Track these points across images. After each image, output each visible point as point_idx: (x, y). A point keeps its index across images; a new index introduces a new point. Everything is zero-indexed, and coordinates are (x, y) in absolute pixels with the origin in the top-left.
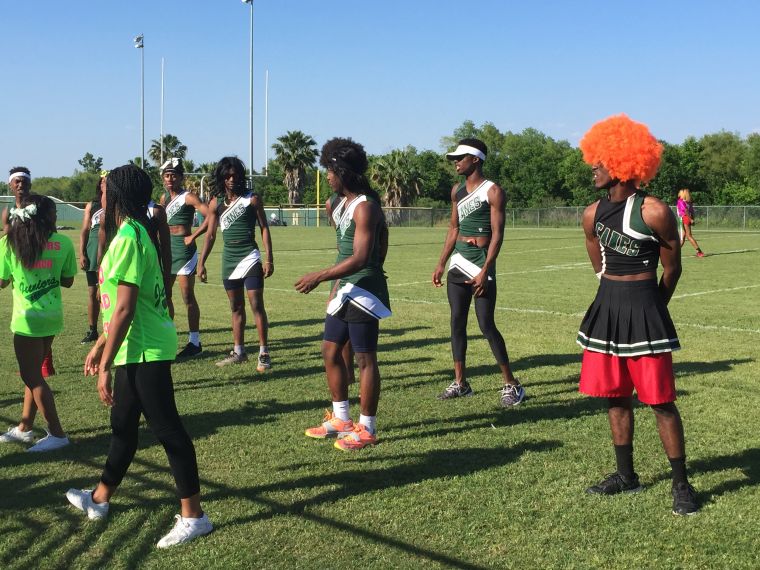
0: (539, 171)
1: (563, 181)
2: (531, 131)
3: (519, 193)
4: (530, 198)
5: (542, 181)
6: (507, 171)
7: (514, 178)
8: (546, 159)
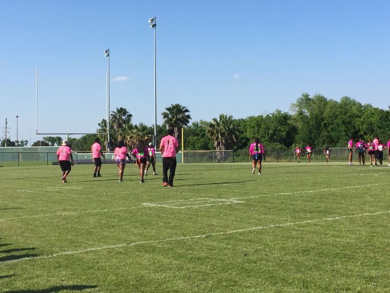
0: (343, 125)
1: (359, 131)
2: (347, 98)
3: (332, 139)
4: (338, 142)
5: (345, 131)
6: (325, 125)
7: (329, 129)
8: (350, 116)
